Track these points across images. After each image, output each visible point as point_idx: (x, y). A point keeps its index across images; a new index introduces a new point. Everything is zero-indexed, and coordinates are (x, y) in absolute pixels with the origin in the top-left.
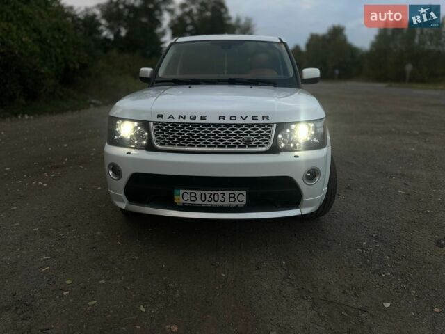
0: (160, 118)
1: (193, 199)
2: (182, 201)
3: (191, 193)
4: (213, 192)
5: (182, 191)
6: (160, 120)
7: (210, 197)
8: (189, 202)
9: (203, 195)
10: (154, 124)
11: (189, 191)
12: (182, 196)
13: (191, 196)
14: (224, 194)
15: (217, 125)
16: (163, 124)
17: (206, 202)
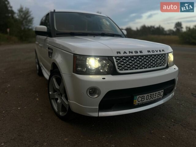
0: (119, 54)
1: (143, 99)
2: (137, 102)
3: (142, 96)
4: (152, 94)
5: (138, 97)
6: (119, 55)
7: (150, 97)
8: (141, 102)
9: (148, 96)
10: (115, 58)
11: (141, 96)
12: (138, 99)
13: (142, 98)
14: (156, 93)
15: (147, 56)
16: (121, 57)
17: (149, 100)
